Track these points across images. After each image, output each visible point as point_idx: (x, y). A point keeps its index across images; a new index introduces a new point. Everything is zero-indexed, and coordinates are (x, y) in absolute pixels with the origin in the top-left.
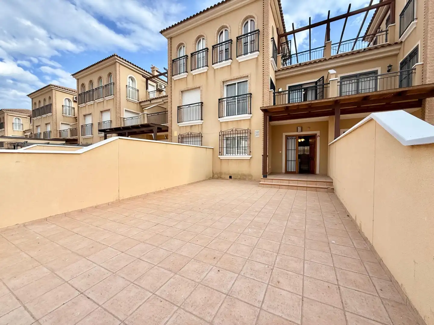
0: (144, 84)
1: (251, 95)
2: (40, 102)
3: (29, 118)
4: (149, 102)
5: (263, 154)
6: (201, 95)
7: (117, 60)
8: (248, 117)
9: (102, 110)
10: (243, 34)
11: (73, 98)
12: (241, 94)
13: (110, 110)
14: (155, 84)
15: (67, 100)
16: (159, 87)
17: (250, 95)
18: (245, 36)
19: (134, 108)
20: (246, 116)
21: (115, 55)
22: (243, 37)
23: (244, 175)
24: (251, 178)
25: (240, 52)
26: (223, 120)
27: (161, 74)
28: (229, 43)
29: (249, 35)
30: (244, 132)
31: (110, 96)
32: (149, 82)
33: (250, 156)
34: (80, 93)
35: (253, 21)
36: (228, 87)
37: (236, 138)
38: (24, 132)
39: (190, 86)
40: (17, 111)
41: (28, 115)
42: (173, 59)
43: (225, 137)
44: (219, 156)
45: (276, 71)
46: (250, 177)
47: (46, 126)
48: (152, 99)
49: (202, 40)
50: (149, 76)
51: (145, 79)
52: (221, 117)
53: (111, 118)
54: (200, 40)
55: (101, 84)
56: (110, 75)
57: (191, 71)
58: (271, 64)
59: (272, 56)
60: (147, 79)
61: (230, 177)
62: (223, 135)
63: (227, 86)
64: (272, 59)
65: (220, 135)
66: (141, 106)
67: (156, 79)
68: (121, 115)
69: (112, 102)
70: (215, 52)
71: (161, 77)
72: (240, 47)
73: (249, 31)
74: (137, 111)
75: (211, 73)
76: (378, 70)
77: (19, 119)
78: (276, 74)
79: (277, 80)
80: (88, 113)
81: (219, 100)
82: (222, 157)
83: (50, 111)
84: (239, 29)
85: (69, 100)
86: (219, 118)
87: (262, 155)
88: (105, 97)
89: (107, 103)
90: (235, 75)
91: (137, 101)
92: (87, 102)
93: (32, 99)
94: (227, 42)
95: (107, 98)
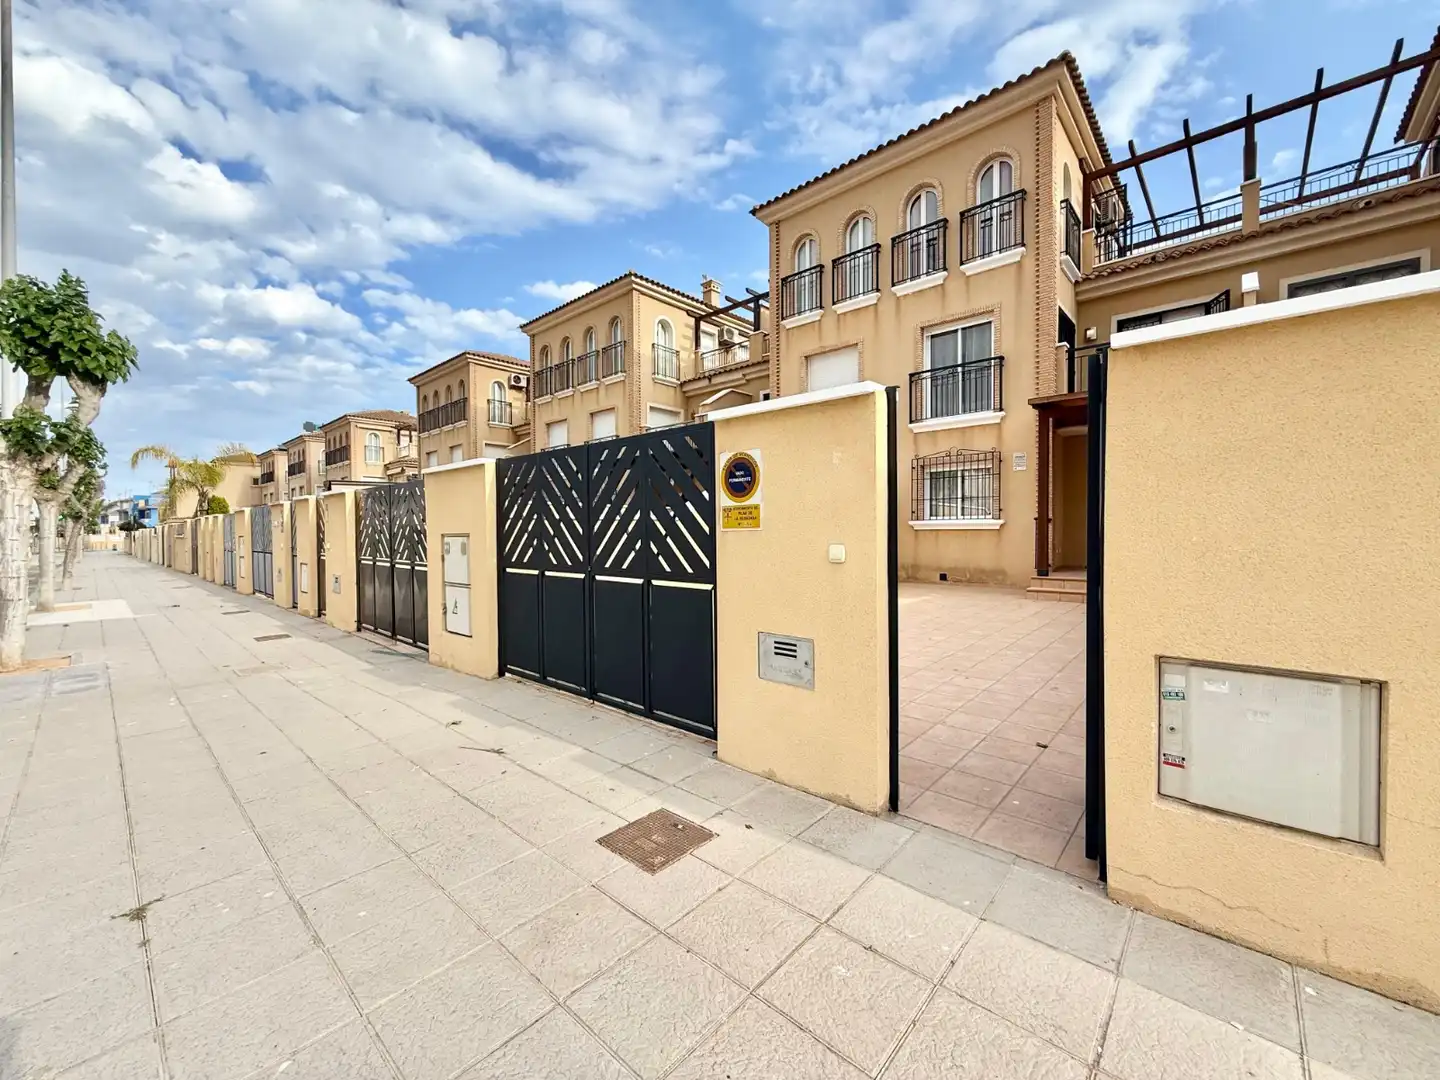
0: (691, 333)
1: (1001, 362)
2: (436, 393)
3: (396, 431)
4: (705, 383)
5: (1037, 516)
6: (860, 364)
7: (634, 286)
8: (997, 417)
9: (594, 408)
10: (978, 203)
11: (509, 379)
12: (974, 360)
13: (613, 408)
14: (714, 330)
15: (496, 385)
16: (726, 338)
17: (998, 360)
18: (985, 208)
19: (668, 399)
20: (989, 416)
21: (630, 274)
22: (979, 210)
23: (983, 571)
24: (1003, 580)
25: (970, 248)
26: (921, 427)
27: (736, 305)
28: (938, 228)
29: (996, 204)
30: (982, 457)
31: (614, 376)
32: (704, 326)
33: (1001, 522)
34: (537, 369)
35: (1009, 165)
36: (936, 339)
37: (959, 474)
38: (386, 467)
39: (831, 340)
40: (372, 416)
41: (394, 424)
42: (782, 276)
43: (927, 470)
44: (911, 523)
45: (1077, 282)
46: (1000, 577)
47: (451, 453)
48: (715, 374)
49: (861, 222)
50: (703, 311)
51: (693, 319)
52: (917, 421)
53: (617, 429)
54: (857, 222)
55: (591, 347)
56: (614, 321)
57: (834, 303)
58: (1062, 269)
59: (1064, 249)
60: (698, 319)
61: (943, 577)
62: (923, 467)
63: (932, 337)
64: (1065, 257)
65: (913, 468)
66: (685, 392)
67: (721, 319)
68: (642, 421)
69: (619, 389)
70: (901, 252)
71: (736, 312)
72: (970, 236)
73: (996, 195)
74: (675, 406)
75: (886, 308)
76: (1419, 259)
77: (376, 436)
78: (1078, 290)
79: (1080, 305)
80: (557, 417)
81: (911, 375)
82: (917, 524)
83: (463, 416)
84: (967, 189)
85: (500, 385)
86: (911, 422)
87: (1036, 519)
88: (604, 377)
89: (607, 391)
90: (957, 306)
91: (675, 380)
92: (556, 391)
93: (418, 387)
94: (934, 227)
95: (608, 380)
